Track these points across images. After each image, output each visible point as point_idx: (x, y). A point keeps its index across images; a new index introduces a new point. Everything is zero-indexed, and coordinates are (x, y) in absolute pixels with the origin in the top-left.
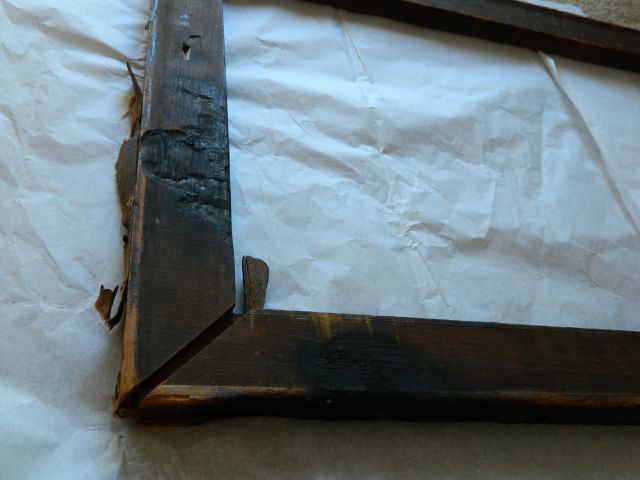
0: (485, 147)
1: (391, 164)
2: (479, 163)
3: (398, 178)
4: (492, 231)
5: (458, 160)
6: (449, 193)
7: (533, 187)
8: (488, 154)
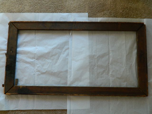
0: (51, 57)
1: (37, 62)
2: (49, 59)
3: (37, 64)
4: (46, 71)
5: (46, 59)
6: (43, 65)
7: (56, 62)
8: (51, 58)
